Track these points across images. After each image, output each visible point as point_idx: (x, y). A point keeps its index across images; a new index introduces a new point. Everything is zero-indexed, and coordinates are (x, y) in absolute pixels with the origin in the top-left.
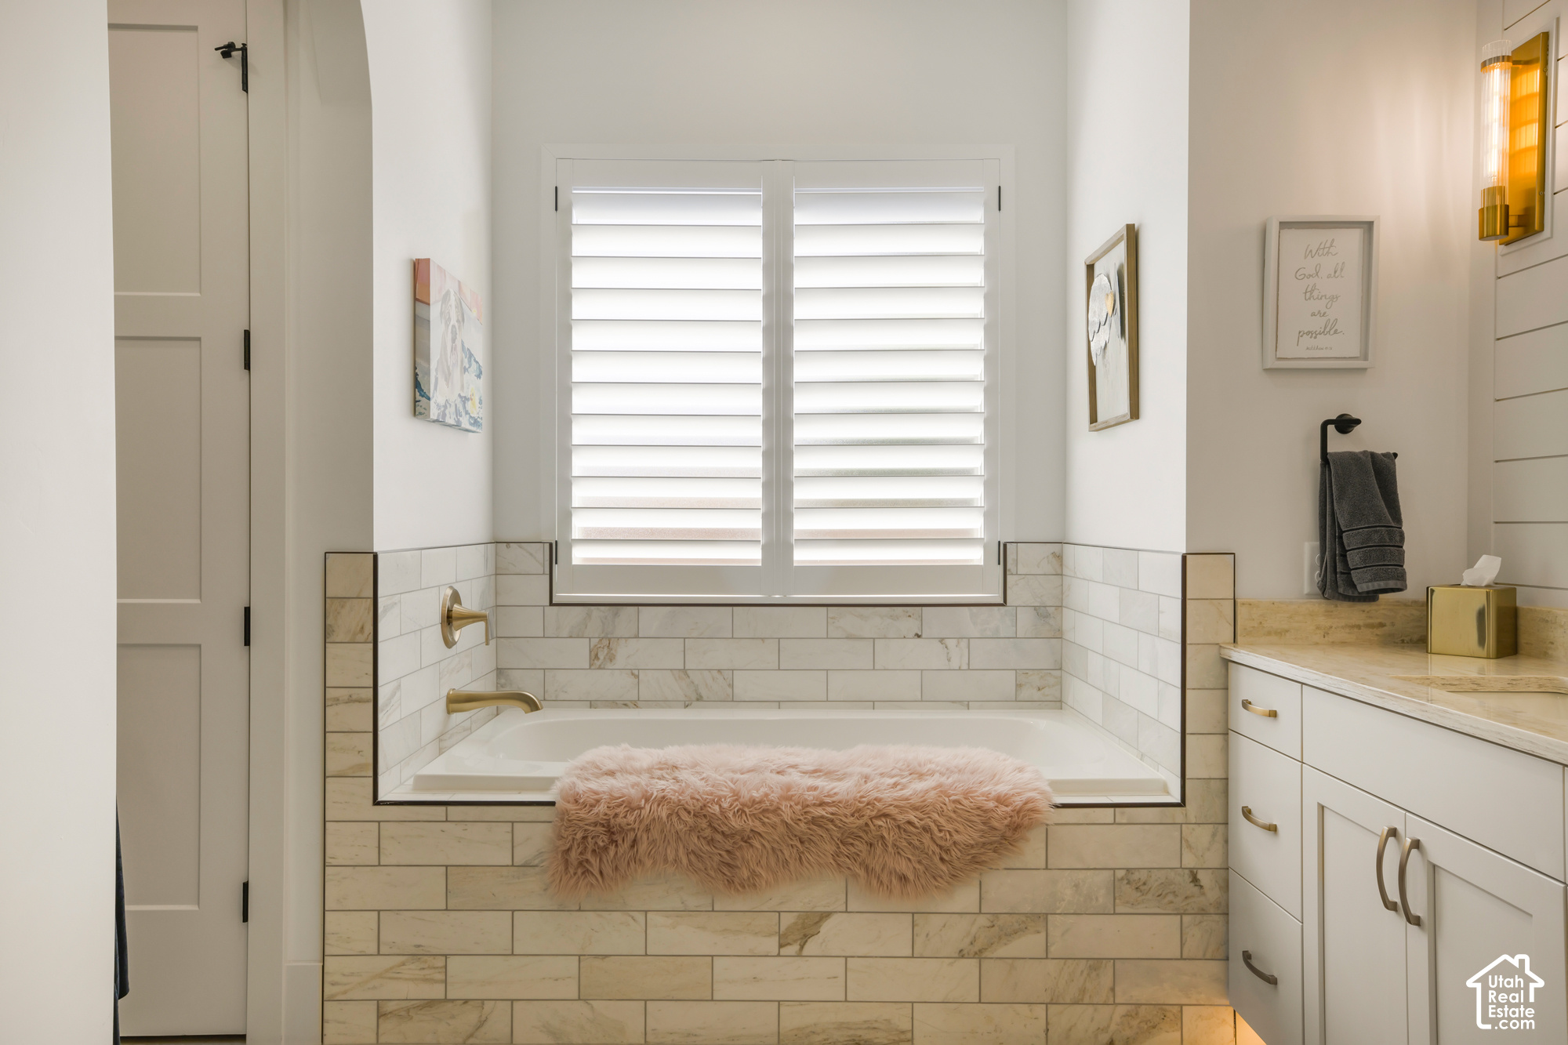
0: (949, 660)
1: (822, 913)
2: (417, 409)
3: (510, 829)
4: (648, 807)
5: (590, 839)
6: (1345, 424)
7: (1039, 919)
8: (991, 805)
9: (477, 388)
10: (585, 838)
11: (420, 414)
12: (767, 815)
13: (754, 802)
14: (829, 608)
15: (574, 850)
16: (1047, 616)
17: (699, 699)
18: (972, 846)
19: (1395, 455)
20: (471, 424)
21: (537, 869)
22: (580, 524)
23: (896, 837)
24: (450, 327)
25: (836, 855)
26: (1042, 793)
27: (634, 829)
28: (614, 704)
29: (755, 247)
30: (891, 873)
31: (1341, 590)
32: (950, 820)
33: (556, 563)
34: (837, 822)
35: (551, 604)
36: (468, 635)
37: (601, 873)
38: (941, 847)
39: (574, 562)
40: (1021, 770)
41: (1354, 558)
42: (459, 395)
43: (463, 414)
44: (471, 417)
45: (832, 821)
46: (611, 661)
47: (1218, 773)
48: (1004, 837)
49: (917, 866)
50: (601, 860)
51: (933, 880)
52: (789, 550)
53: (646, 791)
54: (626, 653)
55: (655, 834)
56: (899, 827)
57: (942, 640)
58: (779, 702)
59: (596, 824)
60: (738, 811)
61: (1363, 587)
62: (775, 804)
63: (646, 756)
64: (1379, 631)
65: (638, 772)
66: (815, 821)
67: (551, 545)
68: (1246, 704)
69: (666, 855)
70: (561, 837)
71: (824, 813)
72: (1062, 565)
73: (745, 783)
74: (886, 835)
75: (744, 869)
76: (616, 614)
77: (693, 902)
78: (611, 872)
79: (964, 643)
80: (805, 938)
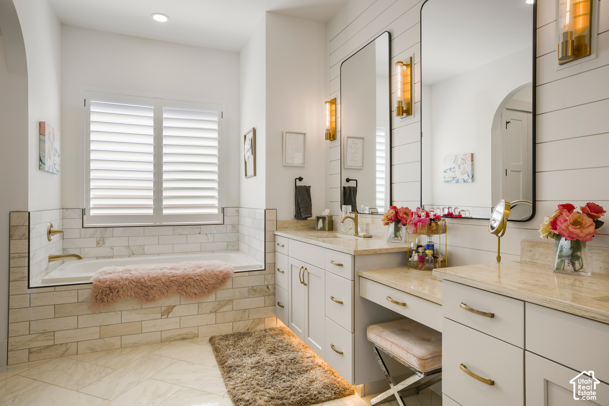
0: (208, 240)
1: (173, 306)
2: (40, 167)
3: (77, 292)
4: (122, 281)
5: (104, 292)
6: (300, 179)
7: (231, 301)
8: (218, 273)
9: (57, 160)
10: (102, 292)
11: (42, 169)
12: (158, 281)
13: (154, 278)
14: (174, 226)
15: (99, 295)
16: (235, 227)
17: (133, 254)
18: (214, 284)
19: (310, 186)
20: (57, 172)
21: (86, 303)
22: (93, 203)
23: (194, 283)
24: (51, 142)
25: (177, 290)
26: (232, 269)
27: (118, 288)
28: (105, 257)
29: (151, 123)
30: (192, 293)
31: (299, 217)
32: (208, 278)
33: (85, 215)
34: (178, 281)
35: (83, 228)
36: (55, 238)
37: (107, 301)
38: (205, 285)
39: (91, 215)
40: (226, 264)
41: (302, 210)
42: (53, 163)
43: (54, 169)
44: (56, 170)
45: (176, 281)
46: (104, 244)
47: (273, 262)
48: (222, 281)
49: (199, 290)
50: (107, 297)
51: (203, 294)
52: (162, 210)
53: (122, 277)
54: (108, 242)
55: (124, 288)
56: (194, 281)
57: (206, 234)
58: (159, 254)
59: (106, 287)
60: (149, 280)
61: (303, 216)
62: (160, 277)
63: (120, 268)
64: (307, 227)
65: (119, 272)
66: (171, 281)
67: (83, 209)
68: (278, 244)
69: (128, 294)
70: (94, 292)
71: (174, 279)
72: (239, 213)
73: (151, 273)
74: (191, 283)
75: (151, 296)
76: (106, 230)
77: (135, 307)
78: (111, 300)
79: (212, 235)
80: (169, 313)
